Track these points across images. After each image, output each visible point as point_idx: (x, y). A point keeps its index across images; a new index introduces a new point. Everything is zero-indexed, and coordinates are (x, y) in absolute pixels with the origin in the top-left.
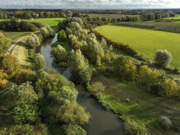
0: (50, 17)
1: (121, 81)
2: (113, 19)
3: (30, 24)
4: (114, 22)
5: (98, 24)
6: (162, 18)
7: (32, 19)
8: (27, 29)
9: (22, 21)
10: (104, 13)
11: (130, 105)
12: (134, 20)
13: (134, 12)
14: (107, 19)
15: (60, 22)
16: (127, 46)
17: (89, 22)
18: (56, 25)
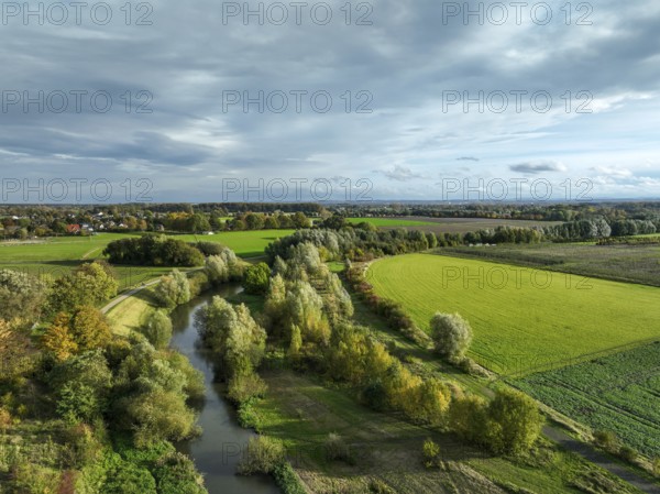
2: (446, 236)
3: (188, 247)
4: (450, 244)
5: (389, 249)
6: (642, 233)
9: (169, 240)
12: (522, 238)
14: (423, 234)
15: (272, 242)
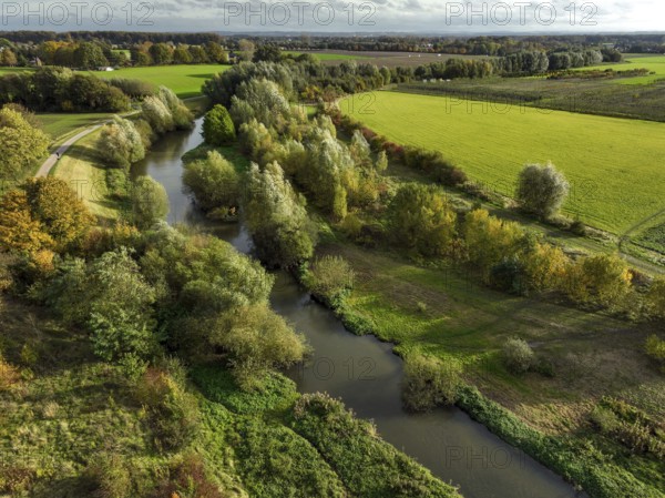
0: (173, 63)
1: (407, 260)
2: (398, 69)
3: (105, 86)
4: (403, 80)
5: (346, 86)
6: (573, 66)
7: (109, 69)
8: (93, 104)
9: (77, 76)
10: (370, 48)
11: (427, 318)
12: (473, 73)
13: (477, 45)
14: (376, 69)
15: (209, 80)
16: (435, 156)
17: (313, 78)
18: (198, 90)
